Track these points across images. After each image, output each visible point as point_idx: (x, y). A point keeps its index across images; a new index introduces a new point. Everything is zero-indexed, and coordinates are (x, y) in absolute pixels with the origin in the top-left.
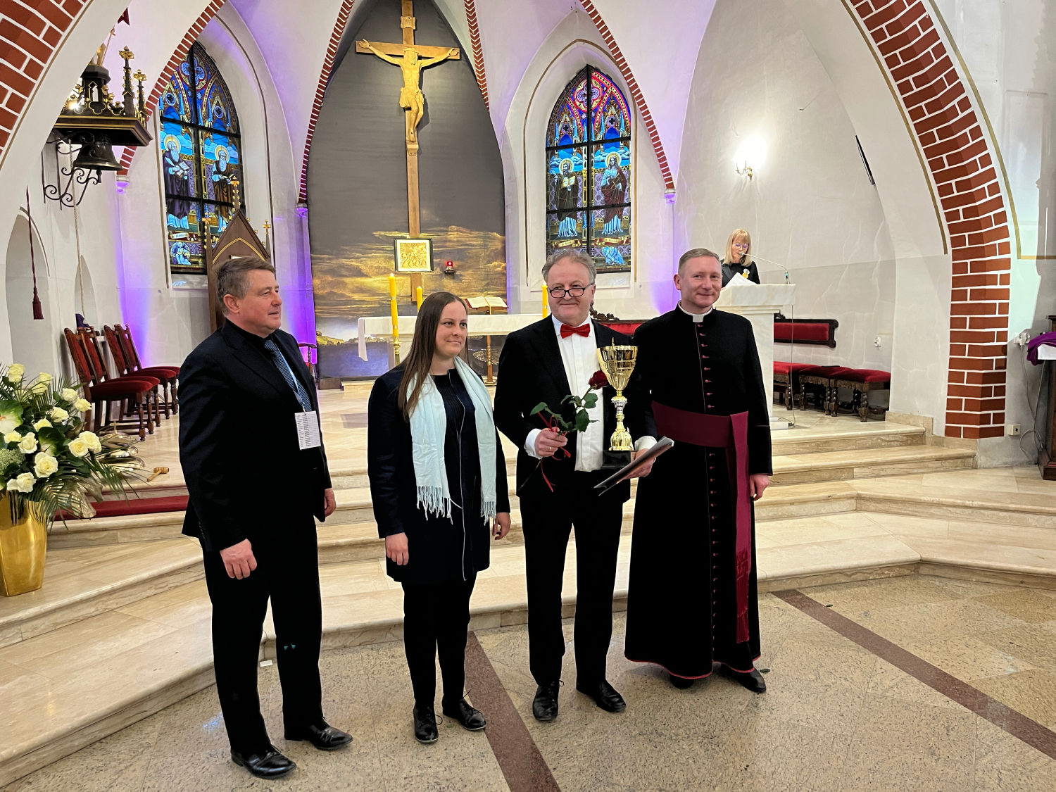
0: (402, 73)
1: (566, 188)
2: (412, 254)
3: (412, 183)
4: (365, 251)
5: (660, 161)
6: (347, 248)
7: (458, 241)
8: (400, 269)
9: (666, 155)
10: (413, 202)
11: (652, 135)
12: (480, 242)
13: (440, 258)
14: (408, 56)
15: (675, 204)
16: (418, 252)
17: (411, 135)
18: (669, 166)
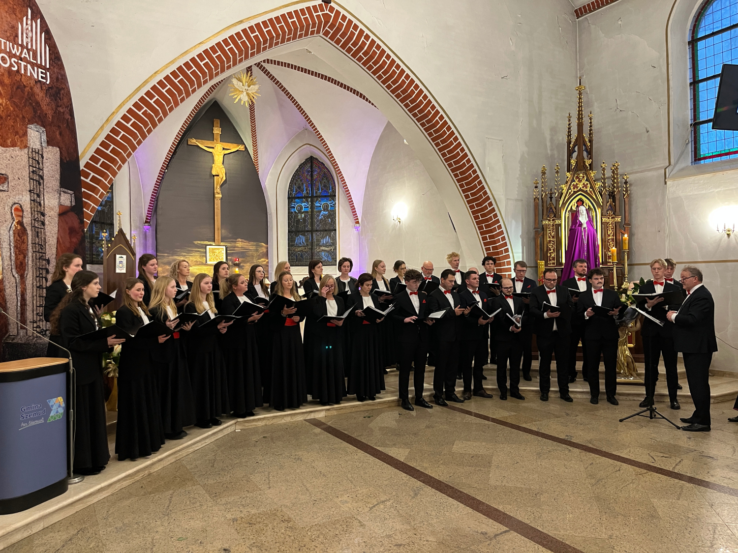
0: (213, 156)
1: (299, 220)
2: (216, 254)
3: (217, 216)
4: (189, 252)
5: (352, 210)
6: (178, 250)
7: (242, 247)
8: (209, 262)
9: (355, 207)
10: (218, 225)
11: (348, 197)
12: (254, 248)
13: (232, 256)
14: (217, 148)
15: (360, 232)
16: (219, 253)
17: (218, 189)
18: (357, 212)
